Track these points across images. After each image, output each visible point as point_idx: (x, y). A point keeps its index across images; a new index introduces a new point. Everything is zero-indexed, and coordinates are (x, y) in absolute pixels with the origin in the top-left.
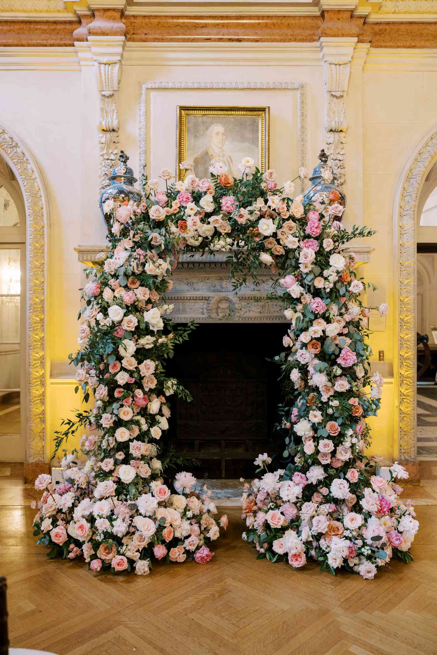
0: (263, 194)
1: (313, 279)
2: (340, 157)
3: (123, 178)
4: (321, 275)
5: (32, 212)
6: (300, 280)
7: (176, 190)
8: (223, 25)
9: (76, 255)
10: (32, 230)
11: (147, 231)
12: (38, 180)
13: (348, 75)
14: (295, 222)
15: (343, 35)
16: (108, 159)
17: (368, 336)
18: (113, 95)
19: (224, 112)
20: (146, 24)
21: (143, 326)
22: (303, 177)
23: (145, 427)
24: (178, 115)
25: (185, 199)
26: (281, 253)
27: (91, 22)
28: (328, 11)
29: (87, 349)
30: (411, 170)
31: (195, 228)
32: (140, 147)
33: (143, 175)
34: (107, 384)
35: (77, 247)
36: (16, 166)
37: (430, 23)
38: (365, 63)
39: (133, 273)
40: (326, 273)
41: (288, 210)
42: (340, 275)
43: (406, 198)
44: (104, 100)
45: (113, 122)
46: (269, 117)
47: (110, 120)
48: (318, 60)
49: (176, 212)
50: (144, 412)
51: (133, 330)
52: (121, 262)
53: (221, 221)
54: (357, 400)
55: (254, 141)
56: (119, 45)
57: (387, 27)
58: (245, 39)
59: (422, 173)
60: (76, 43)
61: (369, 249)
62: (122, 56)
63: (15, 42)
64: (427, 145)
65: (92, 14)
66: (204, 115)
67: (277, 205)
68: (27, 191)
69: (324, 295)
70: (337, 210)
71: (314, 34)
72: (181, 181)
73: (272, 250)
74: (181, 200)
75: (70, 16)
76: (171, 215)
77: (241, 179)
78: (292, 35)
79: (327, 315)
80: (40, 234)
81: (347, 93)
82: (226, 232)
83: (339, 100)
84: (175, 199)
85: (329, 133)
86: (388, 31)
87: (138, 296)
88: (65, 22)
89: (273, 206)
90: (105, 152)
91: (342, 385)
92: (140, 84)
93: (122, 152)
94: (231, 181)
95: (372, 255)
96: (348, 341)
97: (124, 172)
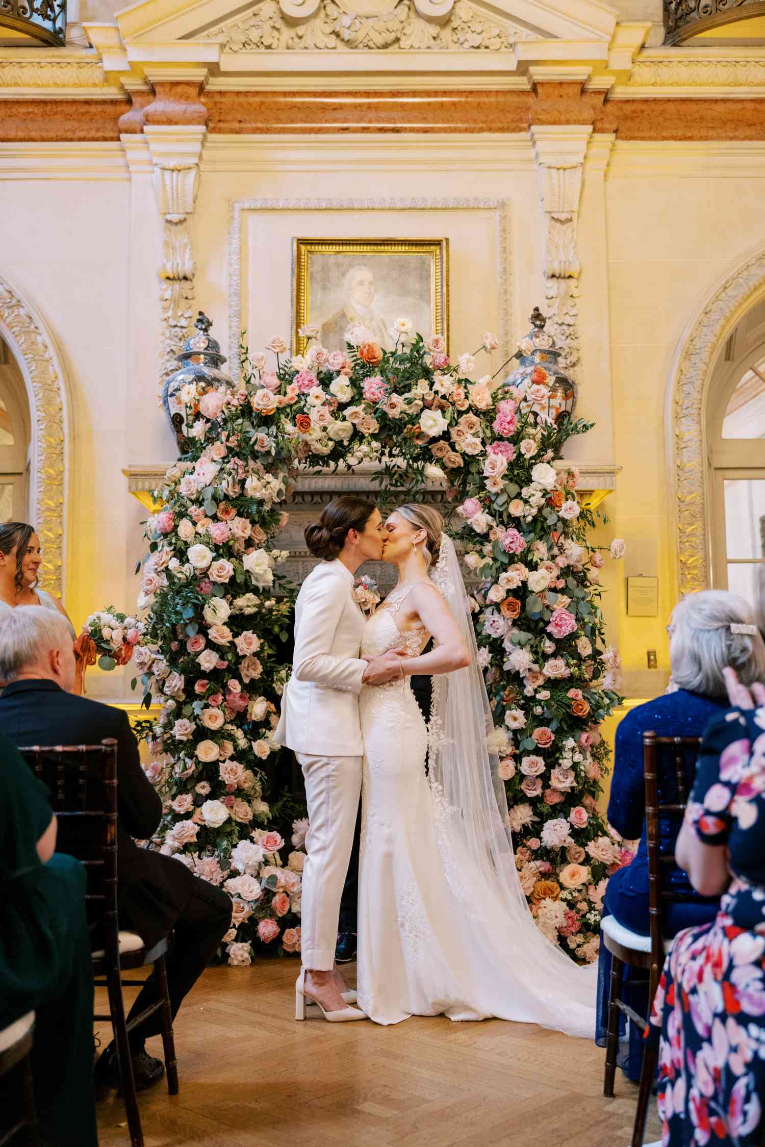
0: (427, 373)
1: (507, 503)
2: (568, 320)
3: (202, 356)
4: (519, 496)
5: (44, 415)
6: (487, 504)
7: (293, 369)
8: (369, 106)
9: (124, 481)
10: (44, 446)
11: (248, 429)
12: (55, 361)
13: (579, 186)
14: (478, 416)
15: (568, 122)
16: (176, 326)
17: (599, 595)
18: (185, 219)
19: (373, 248)
20: (241, 104)
21: (240, 579)
22: (489, 347)
23: (243, 743)
24: (295, 253)
25: (306, 382)
26: (457, 465)
27: (149, 103)
28: (542, 84)
29: (151, 619)
30: (692, 341)
31: (322, 423)
32: (230, 306)
33: (241, 346)
34: (183, 672)
35: (126, 468)
36: (18, 338)
37: (716, 101)
38: (608, 165)
39: (226, 497)
40: (525, 492)
41: (467, 397)
42: (548, 496)
43: (685, 388)
44: (170, 230)
45: (184, 264)
46: (448, 256)
47: (180, 262)
48: (529, 161)
49: (292, 402)
50: (240, 718)
51: (227, 581)
52: (208, 479)
53: (362, 414)
54: (580, 692)
55: (424, 296)
56: (197, 140)
57: (644, 107)
58: (405, 128)
59: (709, 345)
60: (122, 136)
61: (612, 468)
62: (200, 157)
63: (21, 134)
64: (717, 298)
65: (152, 91)
66: (339, 252)
67: (449, 388)
68: (37, 380)
69: (525, 527)
70: (538, 394)
71: (521, 120)
72: (300, 356)
73: (444, 460)
74: (300, 383)
75: (113, 93)
76: (285, 408)
77: (393, 350)
78: (485, 122)
79: (529, 559)
80: (55, 453)
81: (578, 216)
82: (370, 431)
83: (565, 226)
84: (290, 382)
85: (549, 280)
86: (646, 113)
87: (235, 530)
88: (104, 102)
89: (443, 391)
90: (170, 313)
91: (556, 668)
92: (230, 202)
93: (201, 313)
94: (379, 355)
95: (618, 478)
96: (566, 600)
97: (205, 346)
